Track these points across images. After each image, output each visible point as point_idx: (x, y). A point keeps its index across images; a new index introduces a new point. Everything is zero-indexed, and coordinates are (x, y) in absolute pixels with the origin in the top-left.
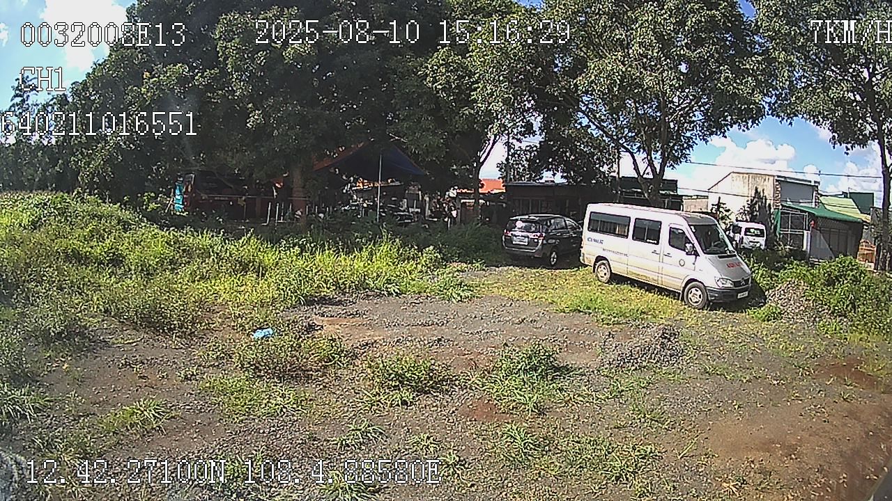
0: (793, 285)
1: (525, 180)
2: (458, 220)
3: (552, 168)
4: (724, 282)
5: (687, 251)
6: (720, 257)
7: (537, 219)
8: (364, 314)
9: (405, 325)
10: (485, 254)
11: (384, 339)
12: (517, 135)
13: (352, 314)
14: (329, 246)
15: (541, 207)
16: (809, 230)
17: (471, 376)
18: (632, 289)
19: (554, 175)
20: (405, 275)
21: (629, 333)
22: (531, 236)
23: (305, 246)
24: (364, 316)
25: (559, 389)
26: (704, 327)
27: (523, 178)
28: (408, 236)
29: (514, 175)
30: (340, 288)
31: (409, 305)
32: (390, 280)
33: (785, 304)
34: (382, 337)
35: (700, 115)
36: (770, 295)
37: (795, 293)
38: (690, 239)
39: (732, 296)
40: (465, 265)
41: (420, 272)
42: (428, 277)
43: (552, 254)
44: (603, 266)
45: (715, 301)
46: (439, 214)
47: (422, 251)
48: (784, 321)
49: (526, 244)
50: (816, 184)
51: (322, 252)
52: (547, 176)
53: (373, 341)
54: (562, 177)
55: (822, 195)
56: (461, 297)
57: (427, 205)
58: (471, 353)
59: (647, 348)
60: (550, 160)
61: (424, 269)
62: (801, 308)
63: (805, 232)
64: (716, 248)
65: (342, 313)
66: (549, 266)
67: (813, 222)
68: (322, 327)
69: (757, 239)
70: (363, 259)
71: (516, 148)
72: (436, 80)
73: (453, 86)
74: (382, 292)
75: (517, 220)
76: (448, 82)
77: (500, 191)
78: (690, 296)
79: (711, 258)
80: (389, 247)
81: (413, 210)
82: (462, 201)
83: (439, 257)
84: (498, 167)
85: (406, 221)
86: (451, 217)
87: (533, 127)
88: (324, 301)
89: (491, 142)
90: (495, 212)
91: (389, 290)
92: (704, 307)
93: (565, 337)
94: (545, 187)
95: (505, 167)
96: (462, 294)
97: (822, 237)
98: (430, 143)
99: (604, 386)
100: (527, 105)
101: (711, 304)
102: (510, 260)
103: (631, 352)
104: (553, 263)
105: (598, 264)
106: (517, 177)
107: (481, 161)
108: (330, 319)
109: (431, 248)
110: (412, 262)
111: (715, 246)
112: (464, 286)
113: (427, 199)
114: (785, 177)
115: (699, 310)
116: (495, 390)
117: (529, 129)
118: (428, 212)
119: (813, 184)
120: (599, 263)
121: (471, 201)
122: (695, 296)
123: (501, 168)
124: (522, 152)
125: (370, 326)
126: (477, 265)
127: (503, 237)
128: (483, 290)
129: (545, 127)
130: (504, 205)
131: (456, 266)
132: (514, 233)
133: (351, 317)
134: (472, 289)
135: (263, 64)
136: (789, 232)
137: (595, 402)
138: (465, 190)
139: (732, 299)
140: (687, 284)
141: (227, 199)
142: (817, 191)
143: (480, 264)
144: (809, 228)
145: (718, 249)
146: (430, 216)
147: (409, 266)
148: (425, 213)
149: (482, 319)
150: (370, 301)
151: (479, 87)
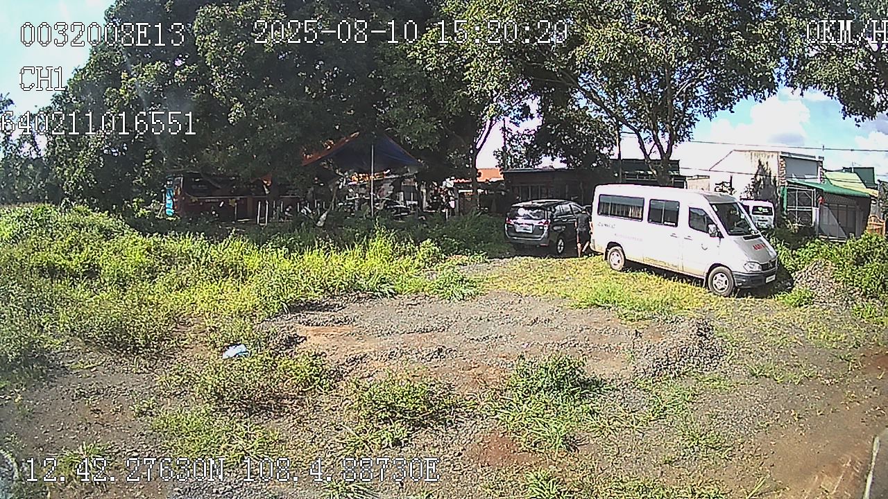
0: (820, 266)
1: (522, 167)
2: (457, 210)
3: (550, 152)
4: (752, 266)
5: (710, 232)
6: (745, 238)
7: (542, 204)
8: (354, 321)
9: (400, 332)
10: (486, 245)
11: (374, 351)
12: (513, 119)
13: (339, 322)
14: (318, 245)
15: (541, 193)
16: (817, 207)
17: (480, 400)
18: (650, 277)
19: (553, 159)
20: (401, 272)
21: (657, 330)
22: (536, 223)
23: (293, 245)
24: (354, 324)
25: (590, 412)
26: (736, 318)
27: (521, 166)
28: (403, 230)
29: (511, 163)
30: (329, 291)
31: (405, 307)
32: (384, 279)
33: (815, 287)
34: (373, 350)
35: (703, 91)
36: (796, 278)
37: (823, 274)
38: (713, 219)
39: (760, 280)
40: (467, 258)
41: (417, 268)
42: (426, 273)
43: (558, 241)
44: (615, 253)
45: (742, 287)
46: (436, 205)
47: (419, 245)
48: (817, 306)
49: (531, 232)
50: (821, 160)
51: (312, 251)
52: (546, 162)
53: (362, 355)
54: (561, 161)
55: (826, 171)
56: (463, 294)
57: (425, 197)
58: (479, 366)
59: (684, 350)
60: (549, 144)
61: (422, 264)
62: (832, 291)
63: (814, 209)
64: (741, 229)
65: (329, 320)
66: (557, 255)
67: (821, 198)
68: (306, 339)
69: (766, 217)
70: (355, 257)
71: (514, 133)
72: (426, 62)
73: (445, 67)
74: (376, 294)
75: (519, 207)
76: (439, 64)
77: (499, 179)
78: (715, 282)
79: (736, 240)
80: (383, 241)
81: (410, 202)
82: (460, 191)
83: (438, 250)
84: (494, 155)
85: (402, 214)
86: (449, 207)
87: (530, 110)
88: (312, 306)
89: (487, 127)
90: (494, 200)
91: (382, 290)
92: (731, 294)
93: (586, 339)
94: (544, 172)
95: (503, 154)
96: (464, 291)
97: (831, 213)
98: (423, 130)
99: (643, 403)
100: (523, 87)
101: (739, 290)
102: (514, 251)
103: (667, 355)
104: (560, 252)
105: (610, 251)
106: (515, 164)
107: (478, 147)
108: (316, 327)
109: (429, 241)
110: (408, 257)
111: (738, 226)
112: (466, 281)
113: (424, 191)
114: (789, 153)
115: (725, 297)
116: (511, 418)
117: (526, 113)
118: (425, 204)
119: (817, 159)
120: (613, 248)
121: (469, 191)
122: (720, 282)
123: (498, 156)
124: (520, 137)
125: (361, 336)
126: (479, 257)
127: (506, 225)
128: (488, 285)
129: (543, 111)
130: (503, 193)
131: (456, 259)
132: (518, 221)
133: (339, 324)
134: (474, 284)
135: (242, 54)
136: (797, 209)
137: (636, 427)
138: (463, 180)
139: (760, 284)
140: (710, 270)
141: (218, 200)
142: (822, 166)
143: (483, 256)
144: (817, 204)
145: (742, 229)
146: (428, 208)
147: (405, 261)
148: (422, 205)
149: (488, 320)
150: (362, 304)
151: (471, 67)
